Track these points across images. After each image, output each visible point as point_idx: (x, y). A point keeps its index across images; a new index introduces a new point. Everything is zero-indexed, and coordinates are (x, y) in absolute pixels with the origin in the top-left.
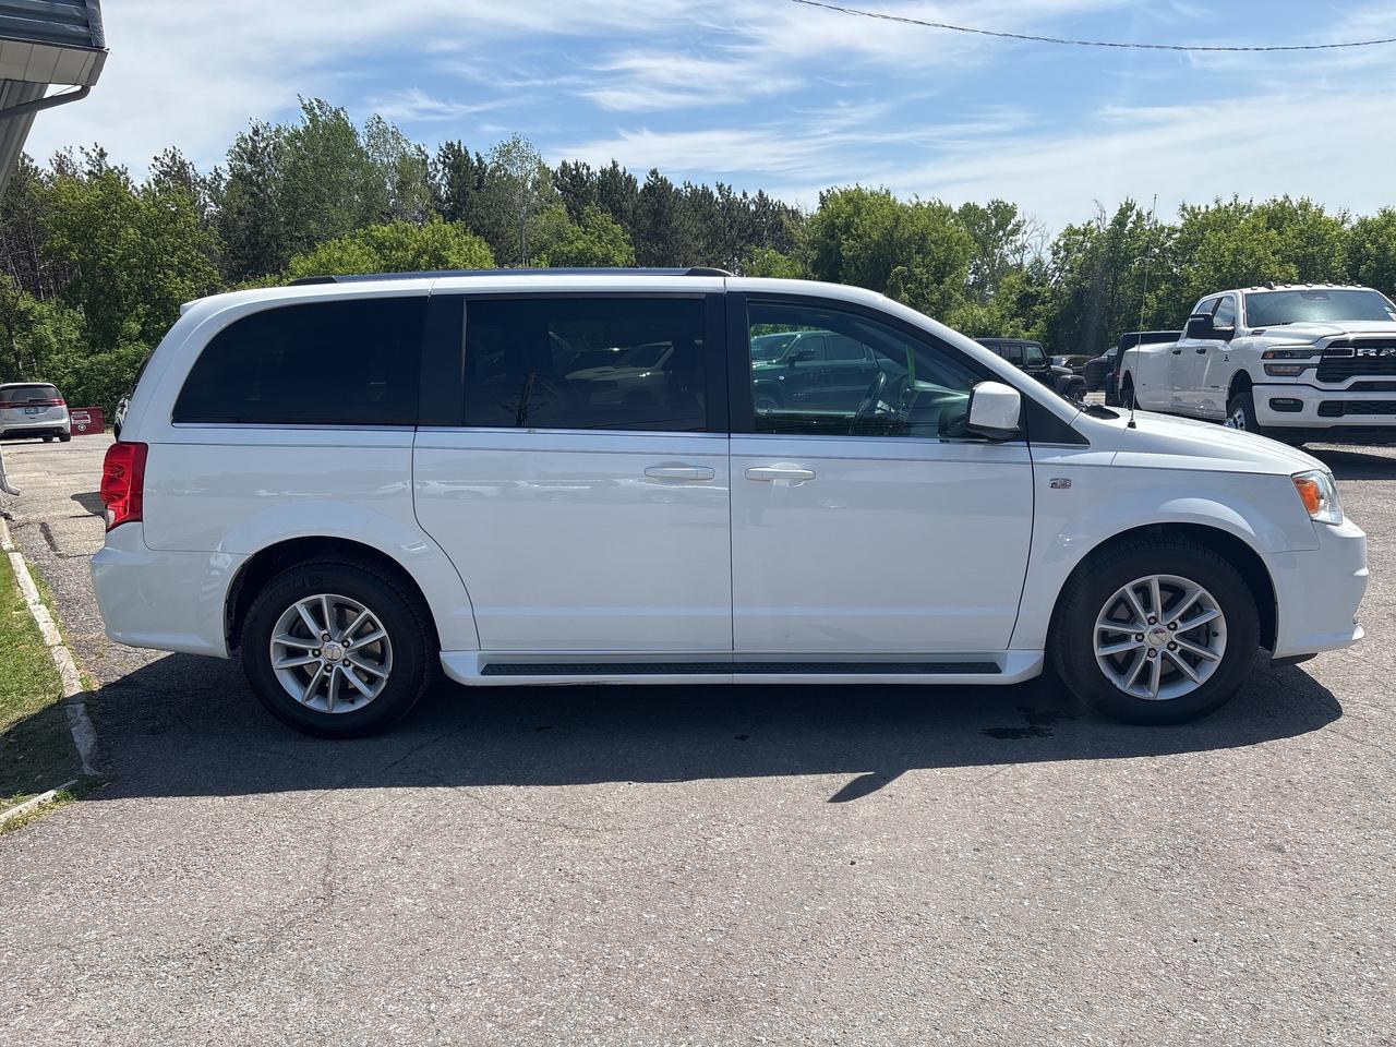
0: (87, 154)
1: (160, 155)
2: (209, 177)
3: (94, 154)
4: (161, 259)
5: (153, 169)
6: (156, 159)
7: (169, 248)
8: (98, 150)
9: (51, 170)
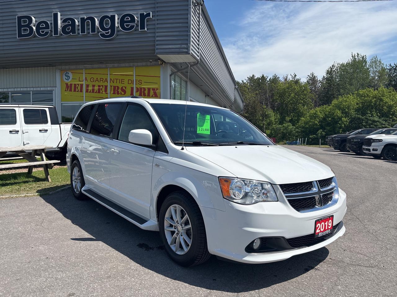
0: (292, 76)
1: (309, 75)
2: (321, 80)
3: (293, 76)
4: (299, 101)
5: (307, 79)
6: (308, 76)
7: (302, 99)
8: (294, 75)
9: (283, 80)
